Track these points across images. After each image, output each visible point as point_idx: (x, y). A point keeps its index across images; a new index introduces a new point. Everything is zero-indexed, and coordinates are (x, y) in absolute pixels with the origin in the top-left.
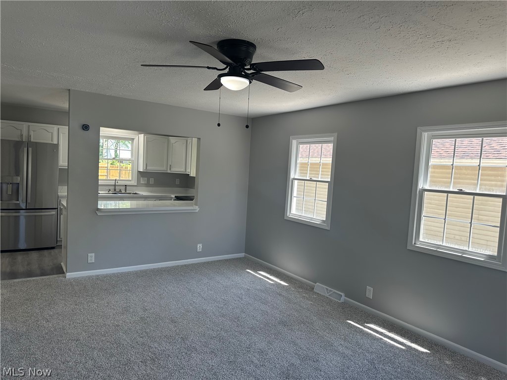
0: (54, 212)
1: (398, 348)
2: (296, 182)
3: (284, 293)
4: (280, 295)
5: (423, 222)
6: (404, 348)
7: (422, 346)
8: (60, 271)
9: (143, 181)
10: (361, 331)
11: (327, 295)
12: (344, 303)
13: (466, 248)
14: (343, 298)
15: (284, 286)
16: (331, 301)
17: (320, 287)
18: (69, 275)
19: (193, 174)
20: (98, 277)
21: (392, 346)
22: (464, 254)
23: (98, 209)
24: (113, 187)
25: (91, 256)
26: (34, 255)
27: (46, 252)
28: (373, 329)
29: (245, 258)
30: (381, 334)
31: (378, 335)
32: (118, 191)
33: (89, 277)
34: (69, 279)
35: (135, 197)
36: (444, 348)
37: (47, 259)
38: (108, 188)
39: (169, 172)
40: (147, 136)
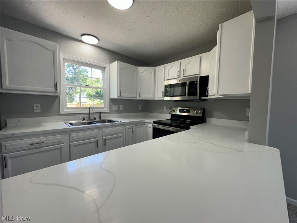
9: (114, 108)
24: (88, 115)
32: (93, 119)
38: (81, 116)
39: (138, 98)
40: (120, 63)
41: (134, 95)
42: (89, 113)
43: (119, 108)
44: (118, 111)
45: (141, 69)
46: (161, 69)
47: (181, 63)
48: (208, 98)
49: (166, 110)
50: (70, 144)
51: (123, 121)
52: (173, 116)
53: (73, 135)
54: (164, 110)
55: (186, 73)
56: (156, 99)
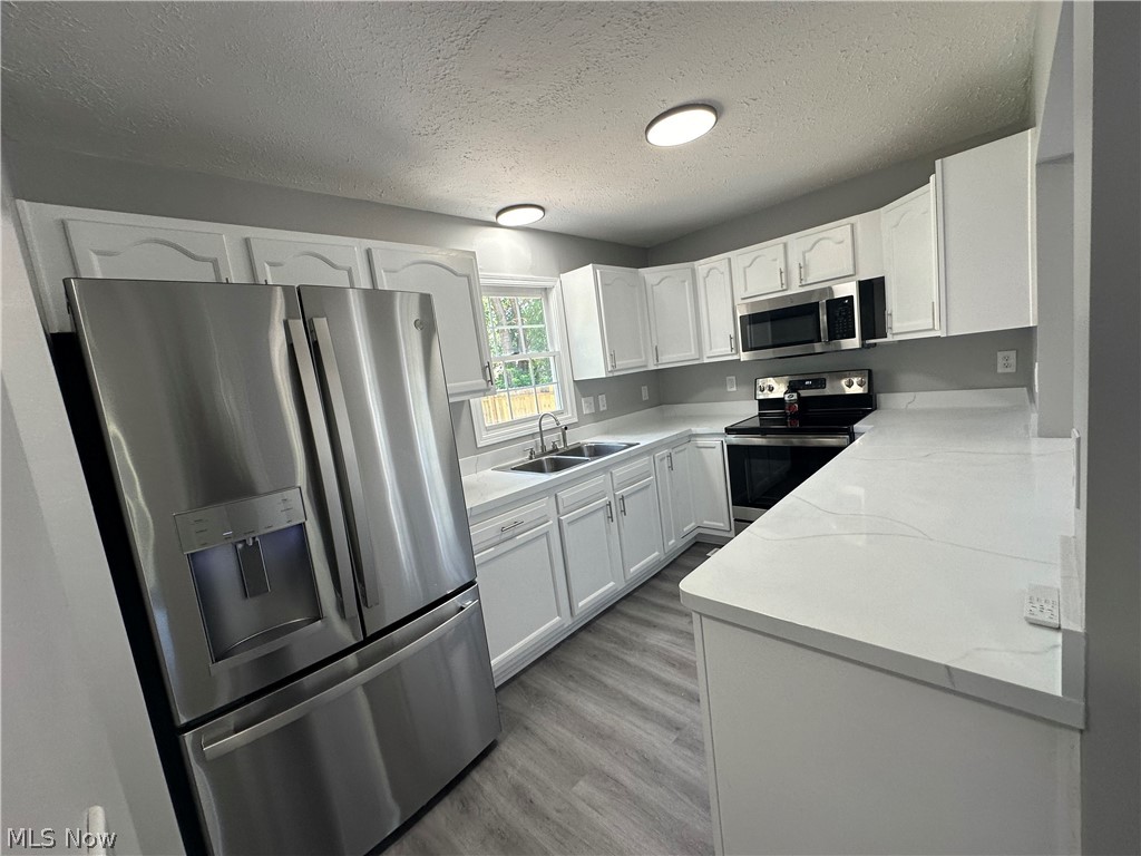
9: (586, 408)
32: (551, 449)
39: (652, 367)
40: (601, 269)
41: (643, 360)
42: (541, 434)
43: (597, 404)
45: (650, 274)
46: (714, 268)
47: (785, 245)
48: (890, 338)
49: (734, 389)
50: (559, 520)
51: (645, 440)
52: (763, 404)
53: (564, 495)
54: (729, 390)
55: (807, 274)
56: (706, 361)
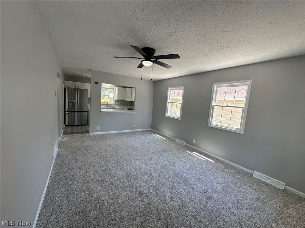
0: (86, 113)
1: (203, 160)
2: (170, 103)
3: (164, 142)
4: (163, 142)
5: (213, 117)
6: (205, 160)
7: (212, 160)
8: (88, 132)
9: (117, 103)
10: (191, 154)
11: (179, 142)
12: (185, 145)
13: (228, 126)
14: (185, 143)
15: (164, 139)
16: (180, 144)
17: (177, 140)
18: (91, 134)
19: (133, 100)
20: (100, 135)
21: (201, 159)
22: (228, 128)
23: (101, 112)
24: (107, 105)
25: (98, 128)
26: (80, 127)
27: (84, 126)
28: (195, 154)
29: (151, 130)
30: (197, 155)
31: (196, 156)
32: (108, 106)
33: (98, 135)
34: (91, 135)
35: (114, 108)
36: (219, 160)
37: (84, 129)
38: (105, 105)
39: (126, 100)
40: (118, 88)
41: (124, 99)
42: (107, 104)
43: (119, 103)
44: (118, 105)
